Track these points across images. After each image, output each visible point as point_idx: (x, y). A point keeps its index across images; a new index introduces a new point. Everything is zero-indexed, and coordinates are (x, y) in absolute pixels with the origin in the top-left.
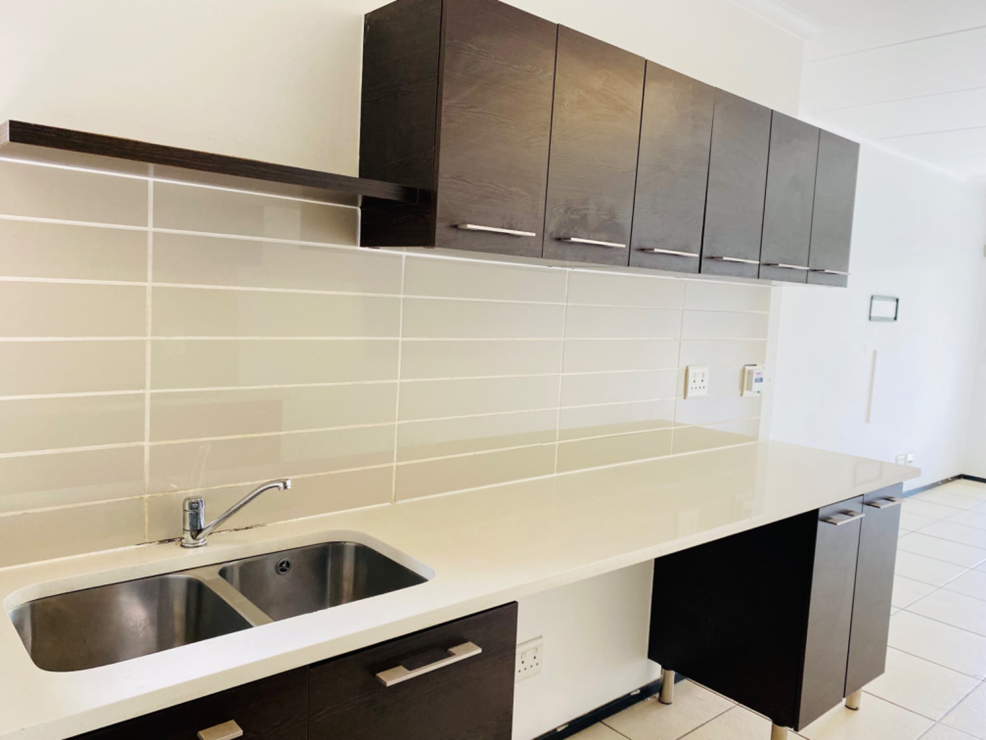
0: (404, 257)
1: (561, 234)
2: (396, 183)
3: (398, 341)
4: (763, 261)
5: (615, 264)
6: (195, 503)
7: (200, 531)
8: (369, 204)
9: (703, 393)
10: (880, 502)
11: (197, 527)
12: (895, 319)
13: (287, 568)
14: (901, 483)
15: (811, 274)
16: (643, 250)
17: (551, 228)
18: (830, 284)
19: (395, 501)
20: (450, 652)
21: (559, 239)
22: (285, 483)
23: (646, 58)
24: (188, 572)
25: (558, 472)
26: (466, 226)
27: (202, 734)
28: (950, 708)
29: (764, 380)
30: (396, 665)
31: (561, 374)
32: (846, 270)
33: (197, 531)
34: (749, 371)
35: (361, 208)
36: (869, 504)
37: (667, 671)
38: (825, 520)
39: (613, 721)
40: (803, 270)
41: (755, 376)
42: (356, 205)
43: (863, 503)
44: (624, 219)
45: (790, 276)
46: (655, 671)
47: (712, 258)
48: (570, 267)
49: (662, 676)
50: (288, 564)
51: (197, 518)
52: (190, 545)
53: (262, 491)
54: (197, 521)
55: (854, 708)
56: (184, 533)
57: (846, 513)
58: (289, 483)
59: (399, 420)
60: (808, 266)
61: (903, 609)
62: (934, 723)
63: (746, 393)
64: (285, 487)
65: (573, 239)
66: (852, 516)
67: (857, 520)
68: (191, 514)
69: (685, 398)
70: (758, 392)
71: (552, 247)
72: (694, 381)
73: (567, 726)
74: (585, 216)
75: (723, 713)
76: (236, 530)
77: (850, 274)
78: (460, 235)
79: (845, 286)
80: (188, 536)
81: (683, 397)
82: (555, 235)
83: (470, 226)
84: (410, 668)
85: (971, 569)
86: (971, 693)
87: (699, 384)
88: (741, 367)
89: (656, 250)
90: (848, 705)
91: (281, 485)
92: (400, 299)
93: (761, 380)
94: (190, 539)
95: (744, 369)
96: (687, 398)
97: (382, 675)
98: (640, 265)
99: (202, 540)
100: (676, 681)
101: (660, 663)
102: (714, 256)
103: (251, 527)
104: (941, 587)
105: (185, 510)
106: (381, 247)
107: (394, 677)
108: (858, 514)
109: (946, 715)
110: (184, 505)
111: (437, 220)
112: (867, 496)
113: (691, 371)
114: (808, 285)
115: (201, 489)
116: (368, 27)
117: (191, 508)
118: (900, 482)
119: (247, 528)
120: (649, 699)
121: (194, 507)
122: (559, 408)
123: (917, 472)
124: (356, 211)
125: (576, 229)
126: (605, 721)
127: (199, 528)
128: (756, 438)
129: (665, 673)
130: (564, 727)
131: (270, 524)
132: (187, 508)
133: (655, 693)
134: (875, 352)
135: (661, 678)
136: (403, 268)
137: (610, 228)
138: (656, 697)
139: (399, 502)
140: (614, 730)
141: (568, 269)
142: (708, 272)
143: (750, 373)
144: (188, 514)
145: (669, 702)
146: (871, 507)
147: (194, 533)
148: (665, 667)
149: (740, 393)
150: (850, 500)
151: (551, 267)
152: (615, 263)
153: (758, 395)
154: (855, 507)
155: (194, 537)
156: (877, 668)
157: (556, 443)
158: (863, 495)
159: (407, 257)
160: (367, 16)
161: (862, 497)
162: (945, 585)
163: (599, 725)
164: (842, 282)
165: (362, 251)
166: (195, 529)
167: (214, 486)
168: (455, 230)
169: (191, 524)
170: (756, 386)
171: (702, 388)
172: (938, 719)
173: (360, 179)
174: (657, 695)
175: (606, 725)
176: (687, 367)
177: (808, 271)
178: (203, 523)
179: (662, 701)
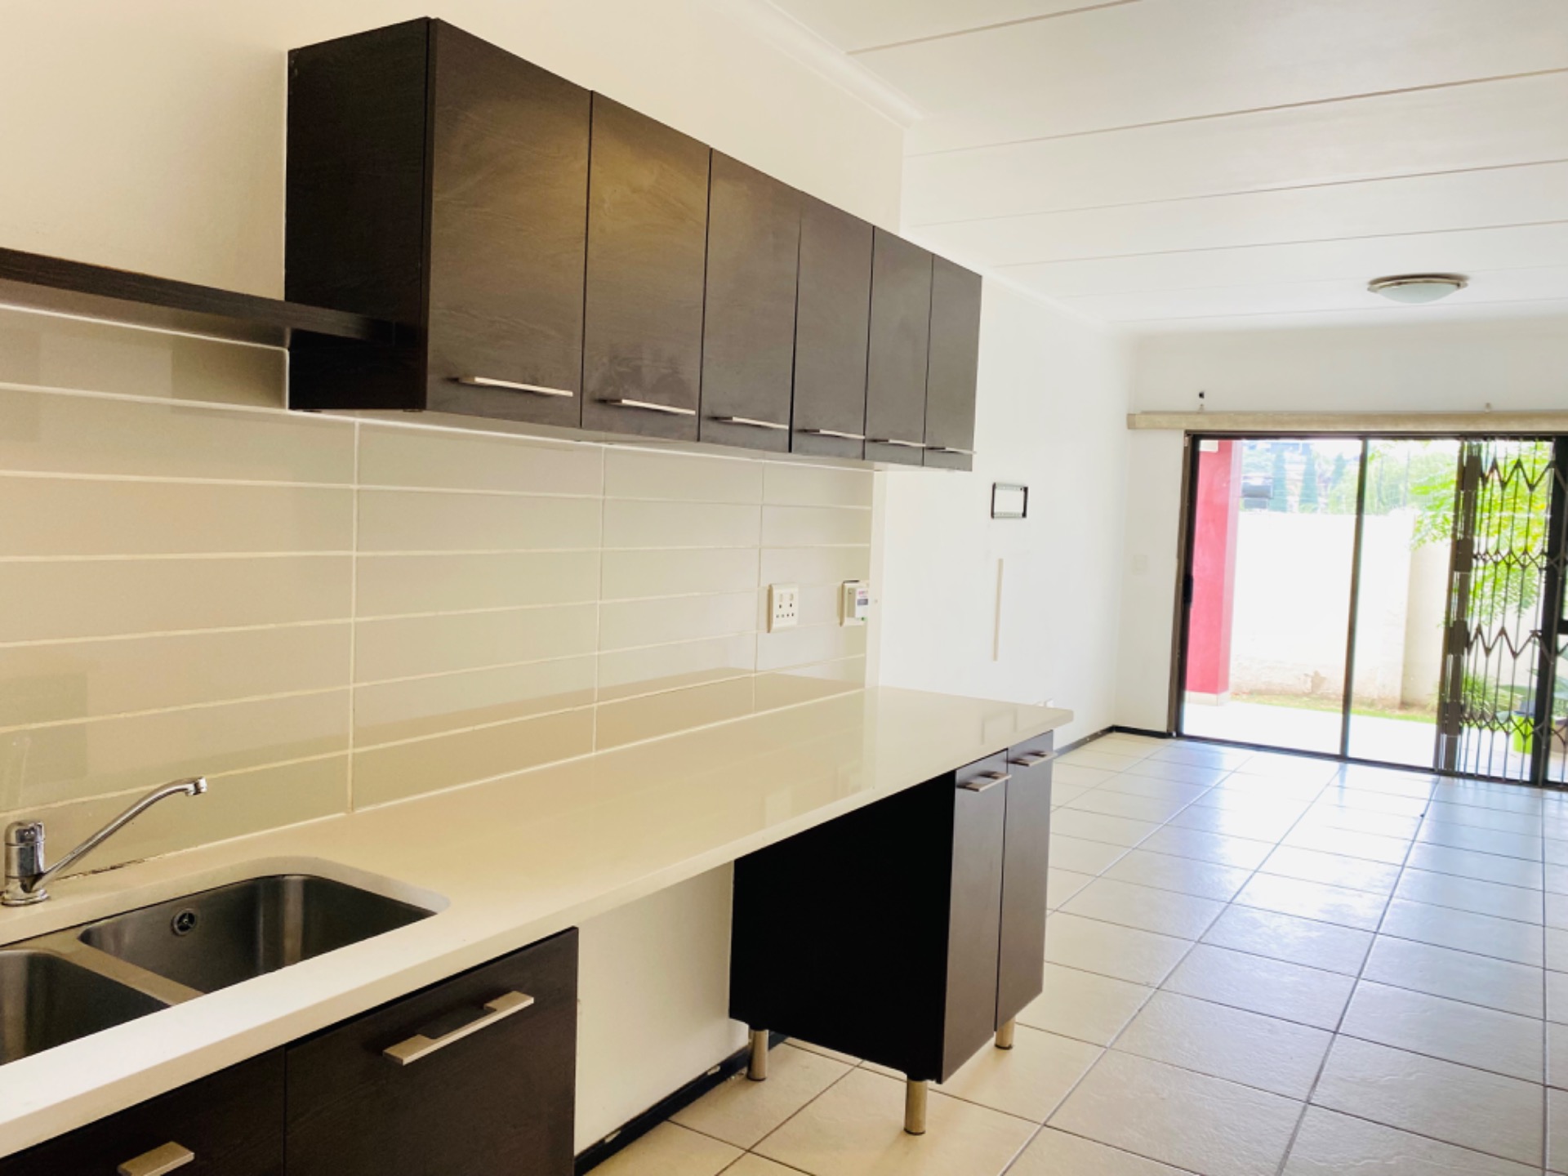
0: (357, 425)
1: (608, 393)
2: (356, 312)
3: (350, 557)
4: (870, 434)
5: (680, 438)
6: (29, 831)
7: (40, 875)
8: (303, 343)
9: (792, 622)
10: (1028, 758)
11: (32, 870)
12: (1024, 515)
13: (190, 925)
14: (1052, 731)
15: (927, 453)
16: (716, 419)
17: (592, 385)
18: (952, 468)
19: (353, 809)
20: (488, 1008)
21: (603, 401)
22: (196, 786)
23: (712, 146)
24: (23, 944)
25: (597, 748)
26: (473, 380)
27: (125, 1166)
28: (1122, 1027)
29: (869, 602)
30: (413, 1034)
31: (599, 602)
32: (971, 447)
33: (31, 878)
34: (849, 590)
35: (289, 349)
36: (1015, 762)
37: (758, 1033)
38: (964, 786)
39: (686, 1116)
40: (918, 448)
41: (858, 597)
42: (282, 345)
43: (1008, 761)
44: (690, 373)
45: (903, 456)
46: (741, 1035)
47: (806, 431)
48: (606, 441)
49: (751, 1041)
50: (191, 917)
51: (33, 856)
52: (19, 902)
53: (152, 802)
54: (32, 860)
55: (1007, 1046)
56: (7, 883)
57: (989, 775)
58: (203, 783)
59: (355, 682)
60: (924, 442)
61: (1057, 910)
62: (1104, 1049)
63: (848, 622)
64: (198, 791)
65: (625, 402)
66: (996, 778)
67: (1001, 784)
68: (21, 849)
69: (769, 631)
70: (863, 619)
71: (593, 412)
72: (780, 607)
73: (619, 1132)
74: (638, 369)
75: (838, 1081)
76: (95, 872)
77: (975, 452)
78: (462, 393)
79: (971, 470)
80: (17, 888)
81: (766, 630)
82: (597, 396)
83: (479, 380)
84: (434, 1036)
85: (1134, 849)
86: (1144, 1005)
87: (786, 609)
88: (840, 584)
89: (735, 419)
90: (999, 1044)
91: (191, 787)
92: (351, 490)
93: (866, 602)
94: (20, 891)
95: (843, 587)
96: (772, 631)
97: (392, 1051)
98: (714, 441)
99: (42, 891)
100: (772, 1044)
101: (746, 1022)
102: (807, 428)
103: (121, 866)
104: (1100, 876)
105: (8, 845)
106: (324, 411)
107: (413, 1051)
108: (1003, 775)
109: (1117, 1038)
110: (7, 836)
111: (429, 369)
112: (1012, 750)
113: (776, 593)
114: (924, 468)
115: (32, 809)
116: (296, 71)
117: (22, 839)
118: (1048, 730)
119: (113, 868)
120: (733, 1077)
121: (28, 838)
122: (596, 653)
123: (1067, 717)
124: (282, 354)
125: (626, 387)
126: (674, 1118)
127: (35, 872)
128: (862, 685)
129: (755, 1036)
130: (614, 1136)
131: (152, 859)
132: (13, 839)
133: (742, 1067)
134: (1001, 561)
135: (749, 1043)
136: (356, 442)
137: (674, 388)
138: (742, 1074)
139: (358, 811)
140: (689, 1129)
141: (604, 446)
142: (802, 451)
143: (852, 592)
144: (15, 850)
145: (762, 1077)
146: (1017, 766)
147: (27, 882)
148: (755, 1026)
149: (839, 621)
150: (992, 757)
151: (579, 441)
152: (682, 437)
153: (862, 623)
154: (996, 766)
155: (28, 887)
156: (1032, 987)
157: (595, 705)
158: (1007, 749)
159: (362, 426)
160: (293, 54)
161: (1005, 753)
162: (1104, 872)
163: (665, 1124)
164: (966, 465)
165: (291, 417)
166: (29, 874)
167: (56, 802)
168: (453, 386)
169: (21, 866)
170: (860, 611)
171: (791, 615)
172: (1108, 1045)
173: (290, 304)
174: (745, 1071)
175: (677, 1124)
176: (770, 586)
177: (923, 449)
178: (42, 864)
179: (753, 1078)
